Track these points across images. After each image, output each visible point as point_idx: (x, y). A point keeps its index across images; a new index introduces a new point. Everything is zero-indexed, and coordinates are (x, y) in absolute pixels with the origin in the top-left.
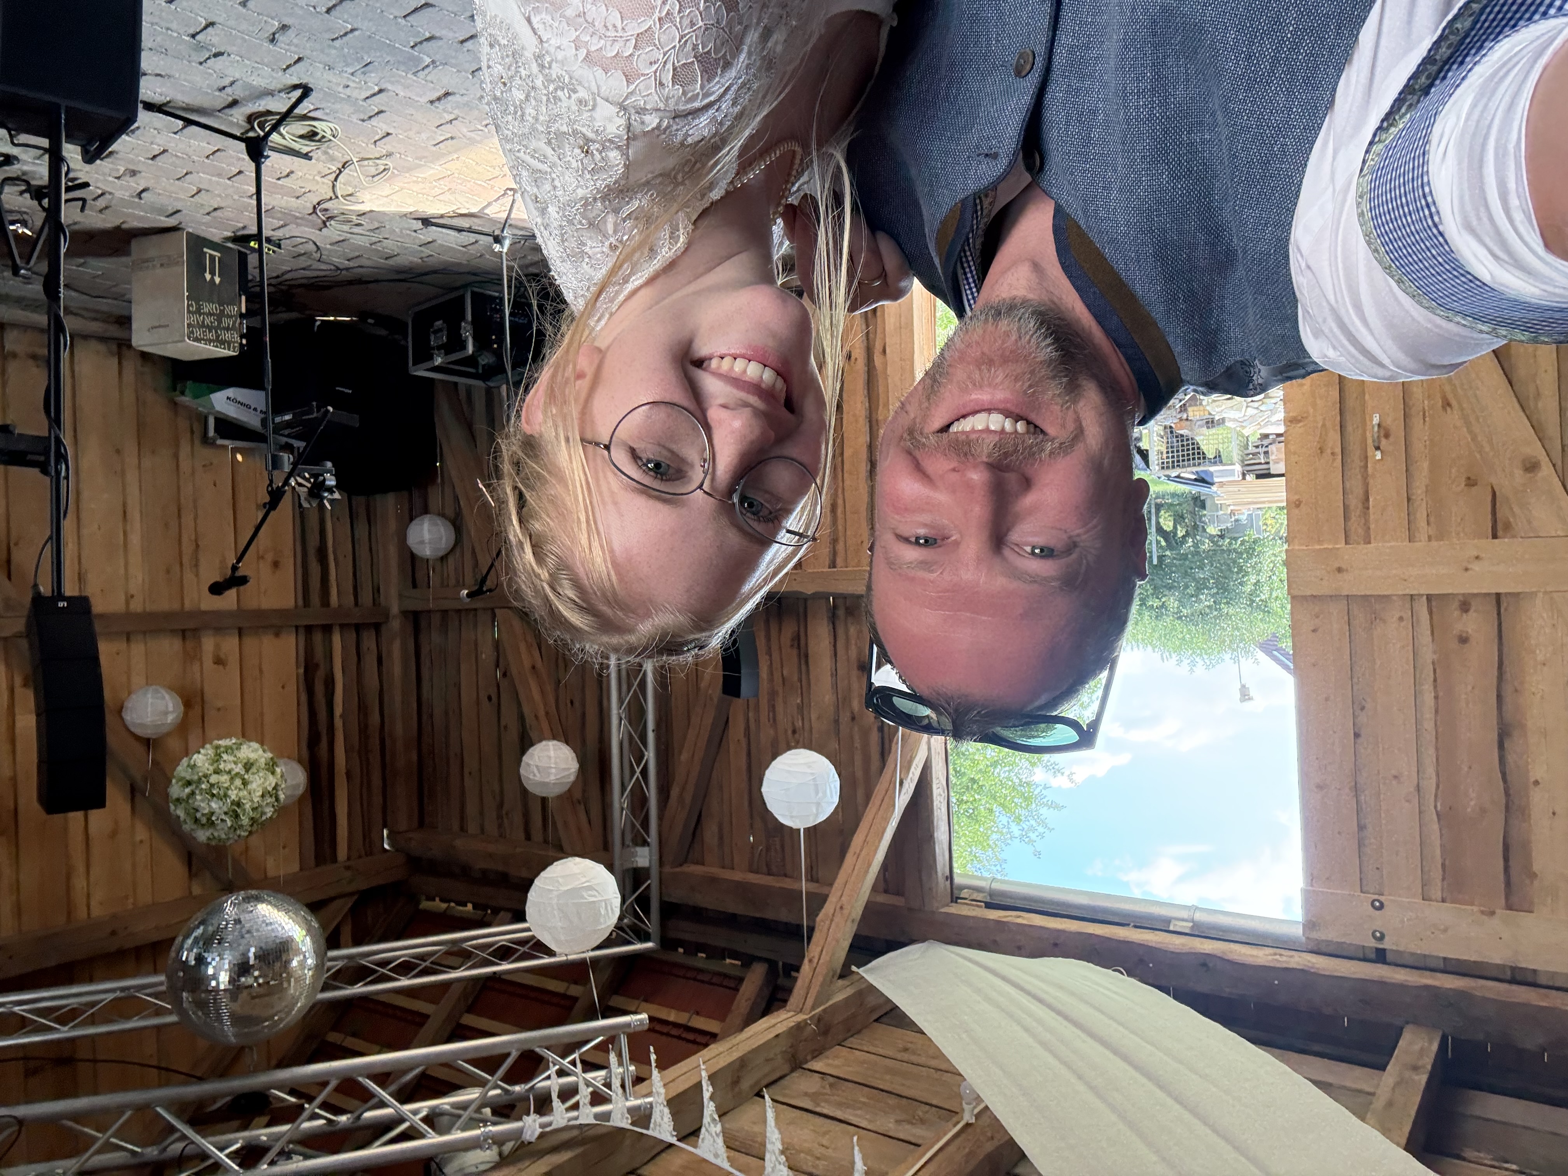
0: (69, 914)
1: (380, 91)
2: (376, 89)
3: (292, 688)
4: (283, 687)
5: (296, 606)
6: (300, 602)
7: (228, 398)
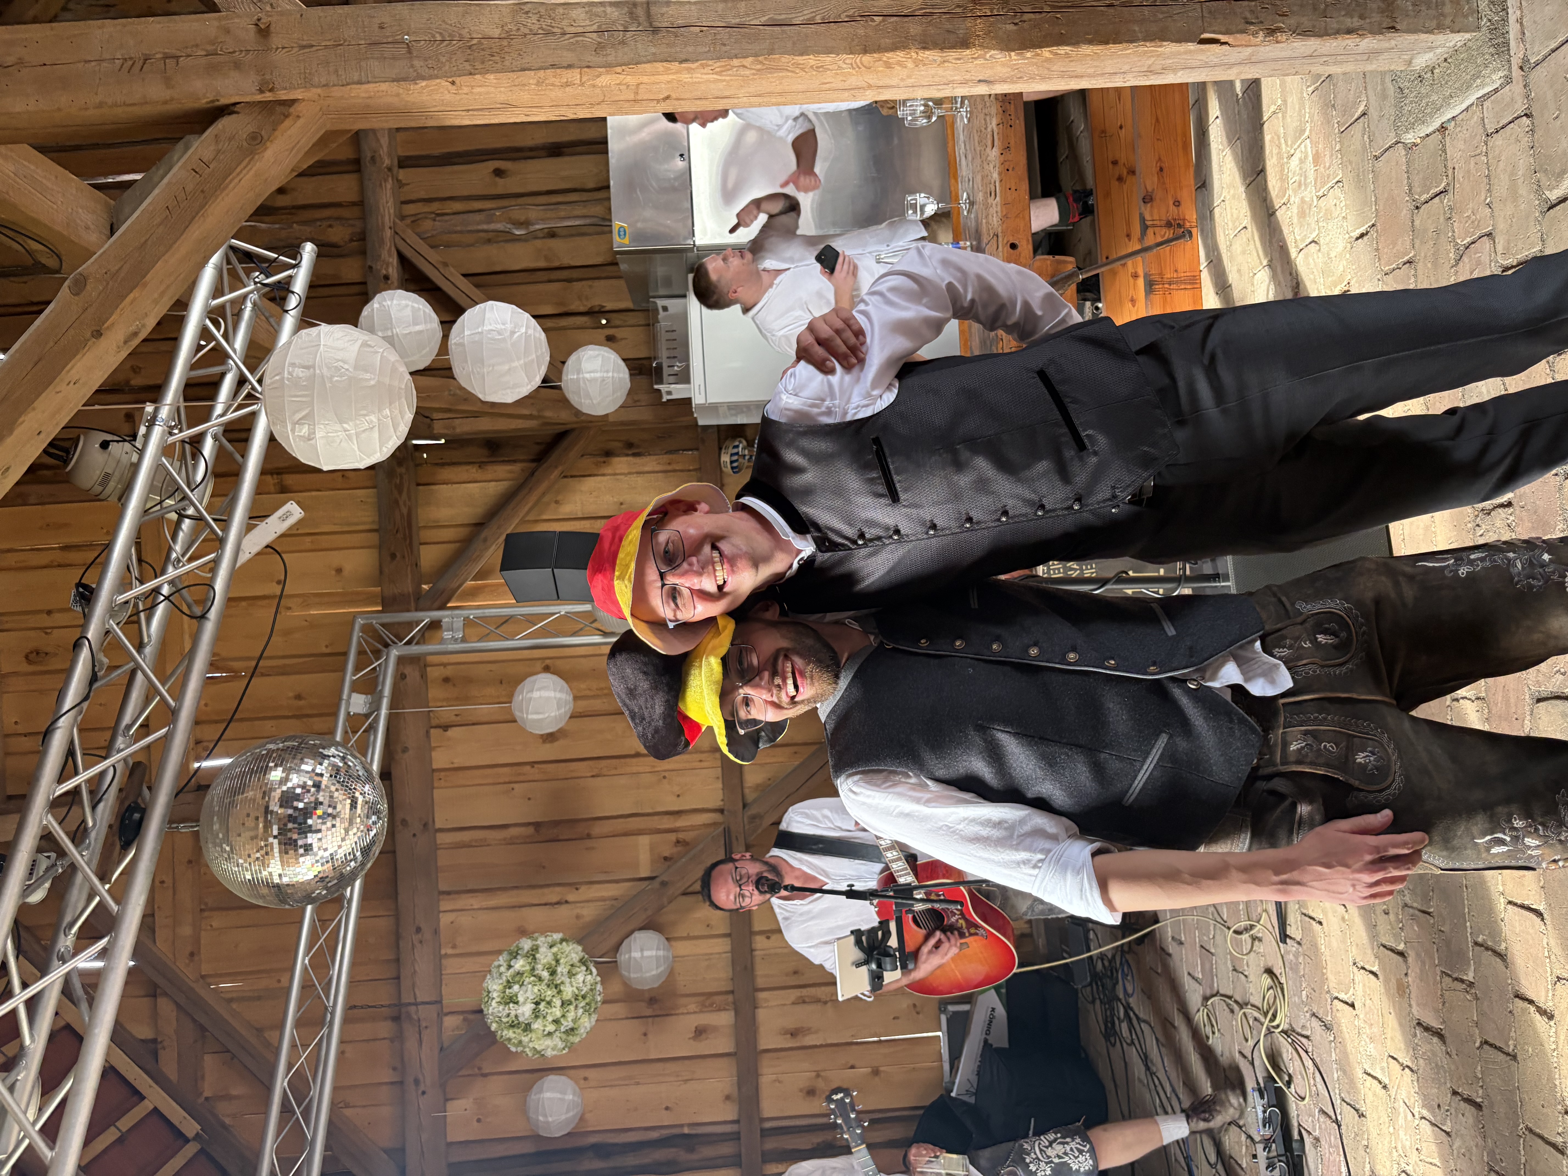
0: (448, 893)
1: (1401, 954)
2: (1401, 947)
3: (667, 1119)
4: (667, 1108)
5: (763, 1120)
6: (768, 1125)
7: (993, 1010)
